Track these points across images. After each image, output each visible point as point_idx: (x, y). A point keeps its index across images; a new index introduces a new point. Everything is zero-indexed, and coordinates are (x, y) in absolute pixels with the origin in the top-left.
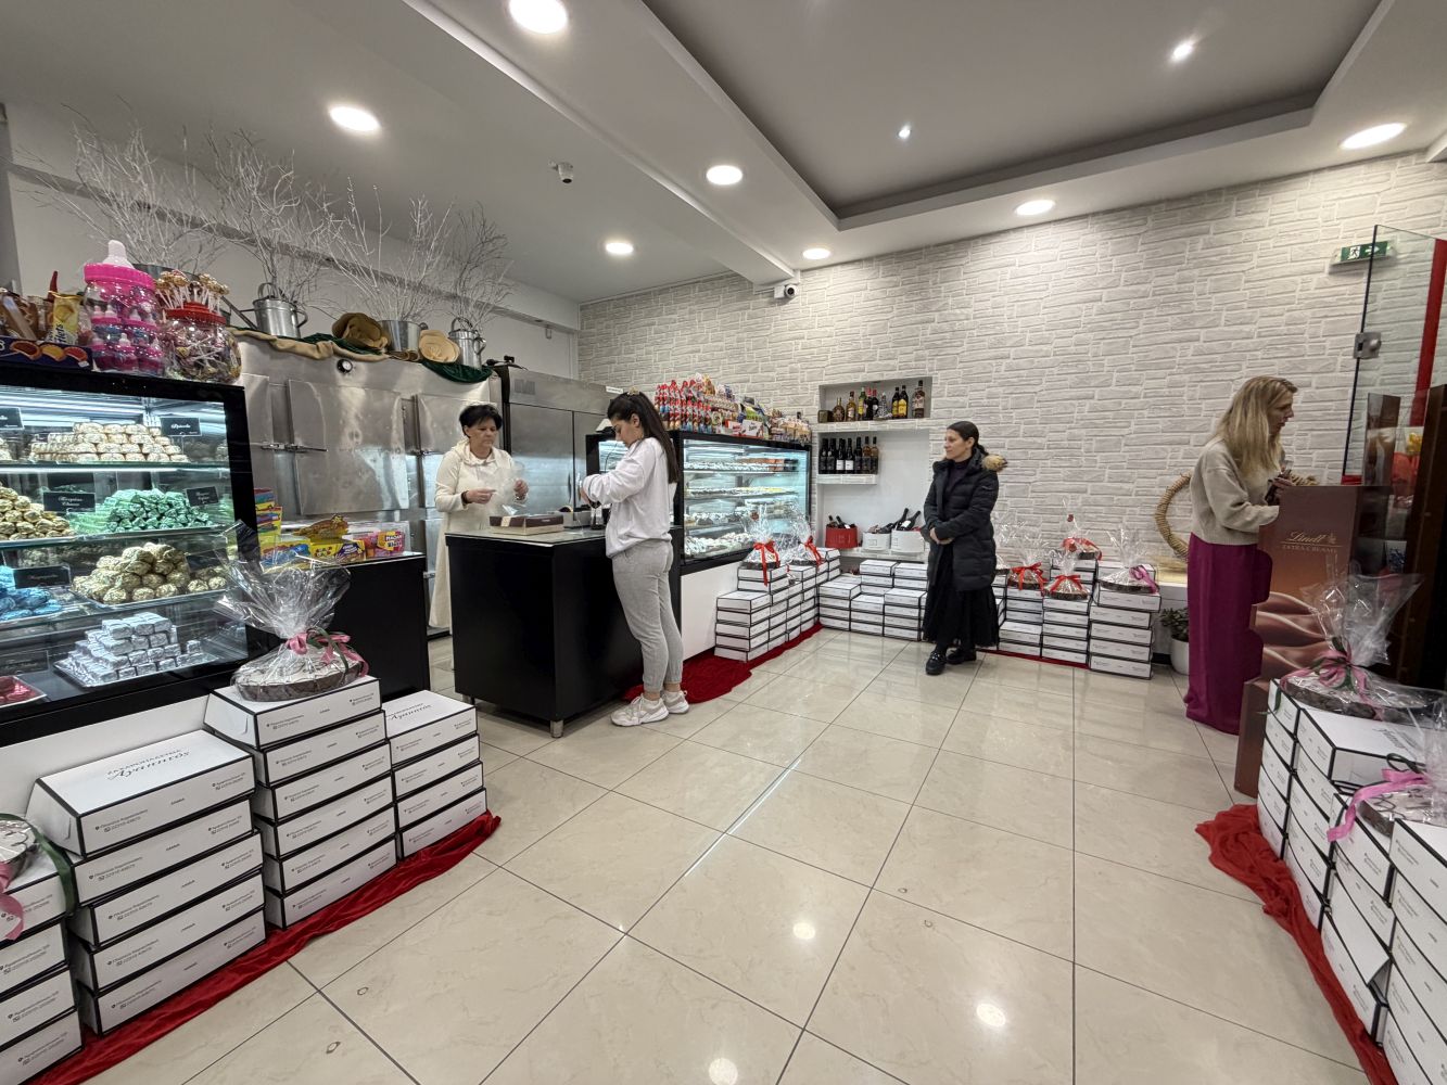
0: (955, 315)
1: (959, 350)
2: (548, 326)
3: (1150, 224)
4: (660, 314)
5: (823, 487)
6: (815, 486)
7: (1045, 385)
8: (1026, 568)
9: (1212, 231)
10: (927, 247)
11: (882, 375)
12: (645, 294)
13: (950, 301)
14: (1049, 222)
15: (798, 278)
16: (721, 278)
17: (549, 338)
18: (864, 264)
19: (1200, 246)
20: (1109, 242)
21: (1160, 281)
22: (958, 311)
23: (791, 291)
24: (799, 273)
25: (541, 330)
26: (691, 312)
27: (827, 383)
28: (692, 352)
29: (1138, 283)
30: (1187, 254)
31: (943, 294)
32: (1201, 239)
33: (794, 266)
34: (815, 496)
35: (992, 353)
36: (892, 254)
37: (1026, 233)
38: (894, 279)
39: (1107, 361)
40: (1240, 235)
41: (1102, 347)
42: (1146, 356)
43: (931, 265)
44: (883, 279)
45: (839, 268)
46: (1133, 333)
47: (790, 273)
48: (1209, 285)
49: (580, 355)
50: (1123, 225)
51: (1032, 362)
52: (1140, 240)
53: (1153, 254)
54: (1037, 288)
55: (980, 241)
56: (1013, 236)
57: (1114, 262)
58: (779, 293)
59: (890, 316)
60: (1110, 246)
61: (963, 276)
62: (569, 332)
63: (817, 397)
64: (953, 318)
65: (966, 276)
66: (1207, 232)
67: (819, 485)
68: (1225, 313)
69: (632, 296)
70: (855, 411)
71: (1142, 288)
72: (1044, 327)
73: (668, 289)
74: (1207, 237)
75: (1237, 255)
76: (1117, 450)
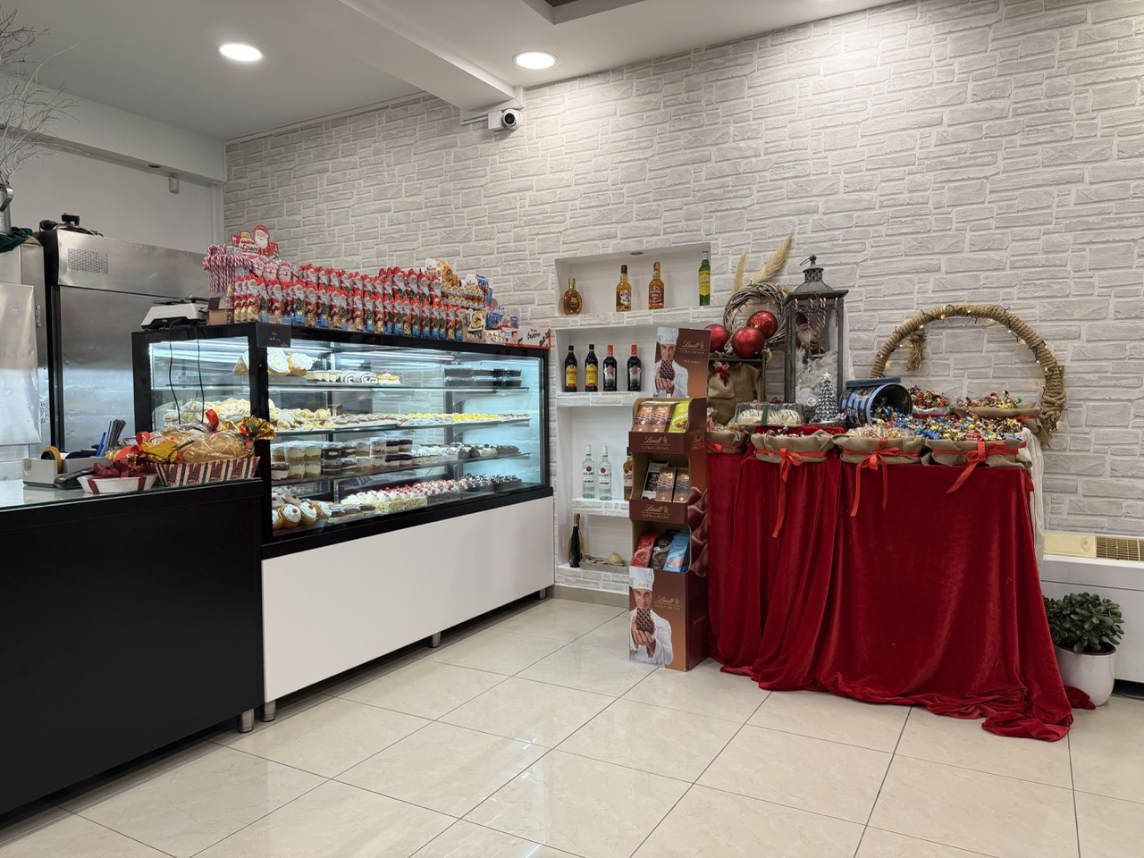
0: (740, 149)
1: (747, 202)
2: (173, 175)
3: (1003, 10)
4: (334, 157)
5: (571, 413)
6: (553, 409)
7: (869, 251)
9: (1090, 19)
10: (697, 50)
11: (641, 242)
12: (315, 126)
13: (731, 129)
14: (864, 10)
15: (520, 99)
16: (416, 101)
17: (176, 192)
18: (611, 77)
19: (1075, 40)
20: (948, 37)
21: (1023, 93)
22: (742, 144)
23: (510, 119)
24: (522, 90)
25: (162, 181)
26: (377, 152)
27: (565, 255)
28: (380, 211)
29: (991, 98)
30: (1057, 53)
31: (721, 120)
32: (1076, 30)
33: (513, 84)
34: (554, 425)
35: (793, 205)
36: (650, 60)
37: (832, 27)
38: (653, 98)
39: (954, 214)
40: (1130, 24)
41: (947, 195)
42: (1009, 206)
43: (702, 77)
44: (638, 99)
45: (576, 83)
46: (989, 171)
47: (507, 91)
48: (1091, 99)
49: (226, 218)
50: (965, 13)
51: (851, 217)
52: (991, 35)
53: (1012, 53)
54: (852, 108)
55: (769, 40)
56: (813, 31)
57: (956, 67)
58: (495, 121)
59: (648, 153)
60: (949, 45)
61: (747, 93)
62: (210, 184)
63: (553, 277)
64: (736, 154)
65: (752, 92)
66: (1084, 22)
67: (559, 408)
68: (1116, 140)
69: (295, 131)
71: (998, 104)
72: (864, 165)
73: (344, 118)
74: (1083, 27)
75: (1128, 53)
76: (978, 349)
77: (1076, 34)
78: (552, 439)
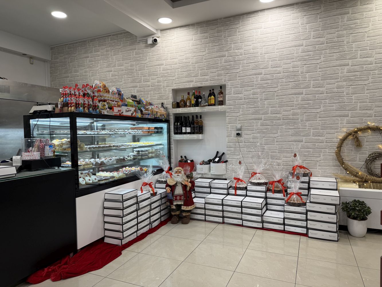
0: (235, 53)
1: (238, 70)
2: (31, 57)
3: (322, 9)
4: (91, 52)
5: (178, 141)
6: (172, 141)
7: (279, 87)
8: (276, 182)
9: (350, 13)
10: (220, 19)
11: (202, 83)
12: (84, 41)
13: (233, 46)
14: (277, 7)
15: (159, 34)
16: (121, 34)
17: (32, 64)
18: (191, 27)
19: (346, 19)
20: (305, 17)
21: (329, 36)
22: (236, 51)
23: (155, 40)
24: (159, 31)
25: (27, 60)
26: (107, 51)
27: (176, 88)
28: (108, 71)
29: (319, 38)
30: (340, 23)
31: (229, 43)
32: (346, 16)
33: (157, 28)
34: (173, 146)
35: (254, 72)
36: (204, 22)
37: (266, 13)
38: (206, 34)
39: (307, 75)
40: (363, 14)
41: (305, 69)
42: (325, 73)
43: (222, 28)
44: (200, 35)
45: (179, 29)
46: (319, 61)
47: (155, 31)
48: (351, 38)
49: (51, 73)
50: (310, 9)
51: (273, 76)
52: (319, 16)
53: (325, 23)
54: (273, 39)
55: (245, 16)
56: (260, 14)
57: (307, 27)
58: (150, 41)
59: (204, 53)
60: (305, 19)
61: (238, 34)
62: (44, 61)
63: (171, 95)
64: (234, 54)
65: (239, 33)
66: (349, 13)
67: (174, 140)
68: (359, 52)
69: (77, 43)
70: (190, 102)
71: (321, 39)
72: (277, 59)
73: (95, 39)
74: (348, 15)
75: (363, 24)
76: (316, 120)
77: (346, 17)
78: (171, 151)
